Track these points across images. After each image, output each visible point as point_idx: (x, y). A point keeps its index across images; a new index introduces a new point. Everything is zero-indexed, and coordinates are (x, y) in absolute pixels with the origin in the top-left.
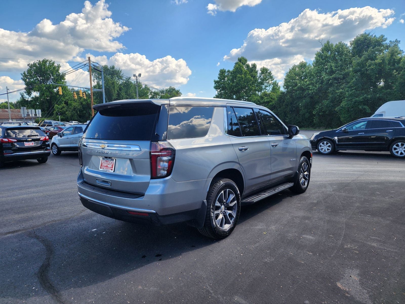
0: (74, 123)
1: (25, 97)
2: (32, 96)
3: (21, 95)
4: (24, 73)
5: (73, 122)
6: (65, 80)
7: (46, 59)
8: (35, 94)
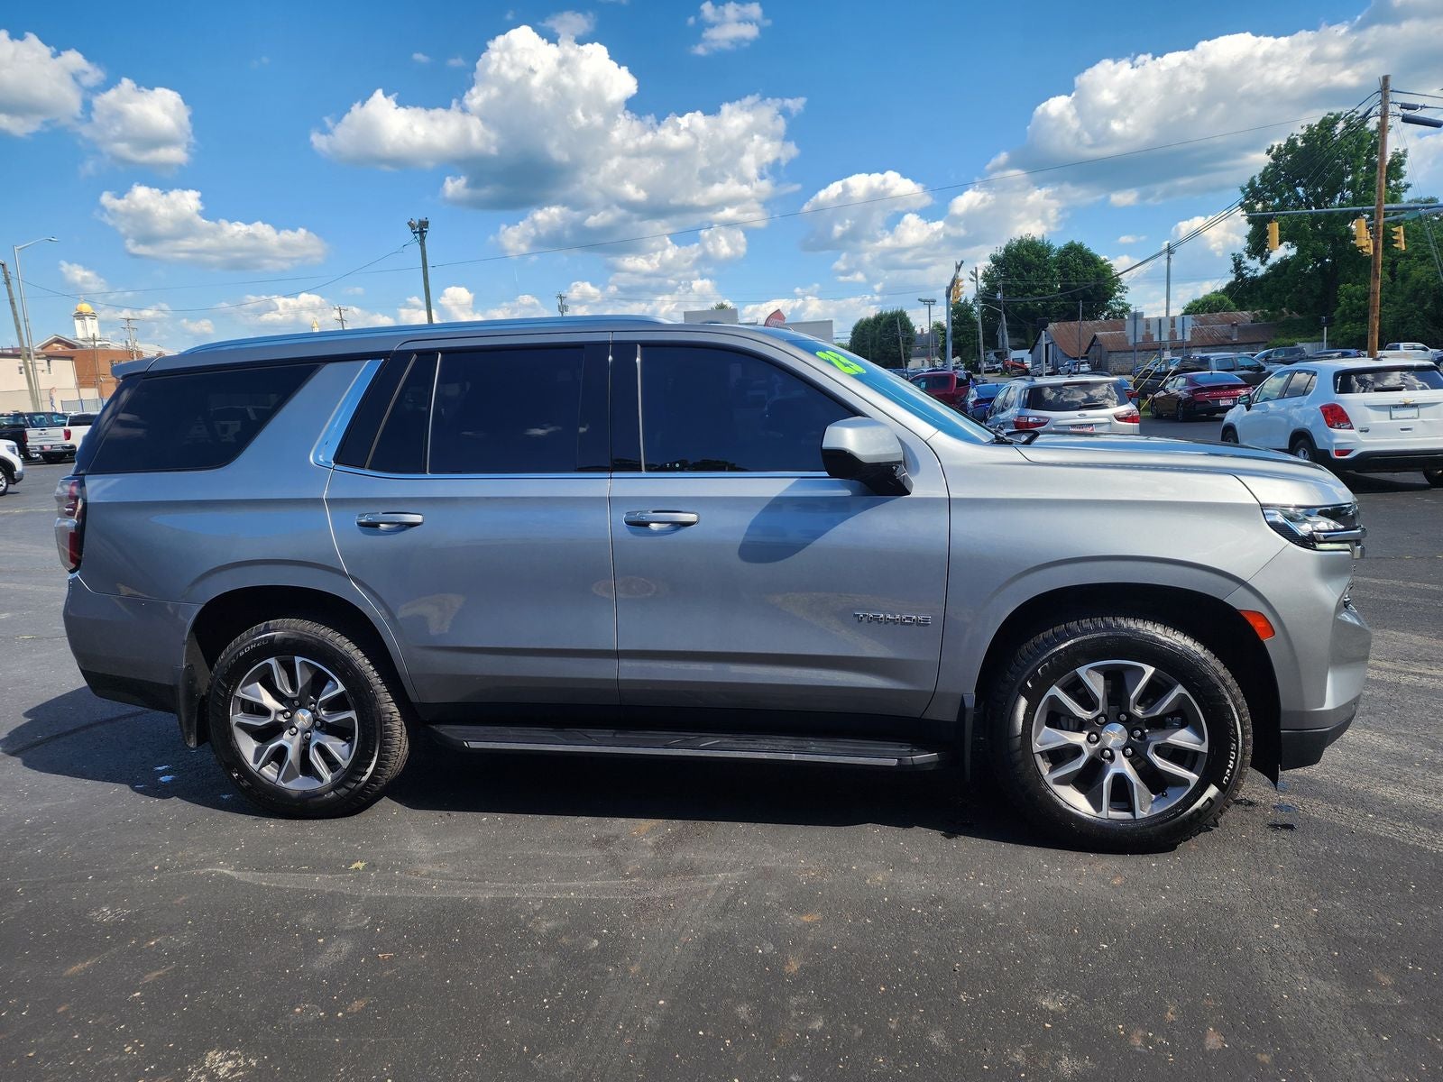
0: (1406, 348)
1: (1246, 268)
2: (1270, 262)
3: (1234, 260)
4: (1252, 184)
5: (1402, 345)
6: (1403, 181)
7: (1331, 114)
8: (1281, 252)
